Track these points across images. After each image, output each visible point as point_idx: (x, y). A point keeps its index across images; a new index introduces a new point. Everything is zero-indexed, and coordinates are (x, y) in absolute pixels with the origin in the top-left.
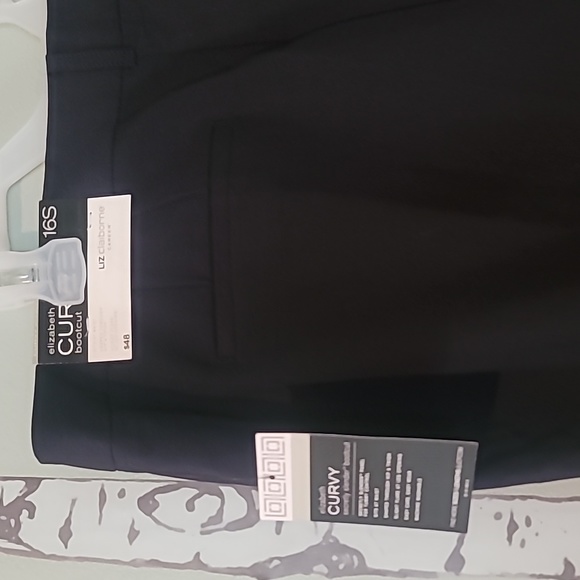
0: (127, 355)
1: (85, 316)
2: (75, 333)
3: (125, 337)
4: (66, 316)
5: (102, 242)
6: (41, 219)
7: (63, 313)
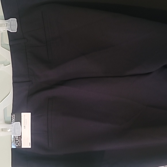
0: (30, 147)
1: (21, 138)
2: (19, 142)
3: (30, 143)
4: (17, 138)
5: (25, 123)
6: (12, 117)
7: (16, 137)
